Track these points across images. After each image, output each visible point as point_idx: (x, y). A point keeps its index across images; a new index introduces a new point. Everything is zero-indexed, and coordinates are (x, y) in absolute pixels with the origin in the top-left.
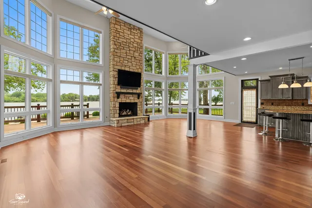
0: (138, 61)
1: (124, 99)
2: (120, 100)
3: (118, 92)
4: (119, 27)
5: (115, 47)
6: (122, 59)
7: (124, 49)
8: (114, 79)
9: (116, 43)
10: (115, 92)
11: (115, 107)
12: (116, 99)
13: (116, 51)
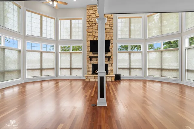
0: (109, 31)
1: (96, 61)
2: (92, 62)
3: (91, 57)
4: (92, 11)
5: (89, 25)
6: (94, 33)
7: (95, 25)
8: (88, 48)
9: (89, 22)
10: (88, 56)
11: (89, 67)
12: (89, 62)
13: (89, 28)
